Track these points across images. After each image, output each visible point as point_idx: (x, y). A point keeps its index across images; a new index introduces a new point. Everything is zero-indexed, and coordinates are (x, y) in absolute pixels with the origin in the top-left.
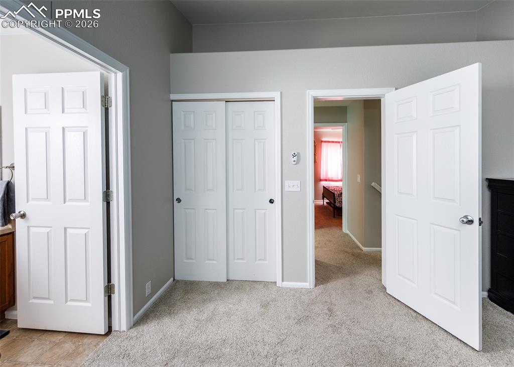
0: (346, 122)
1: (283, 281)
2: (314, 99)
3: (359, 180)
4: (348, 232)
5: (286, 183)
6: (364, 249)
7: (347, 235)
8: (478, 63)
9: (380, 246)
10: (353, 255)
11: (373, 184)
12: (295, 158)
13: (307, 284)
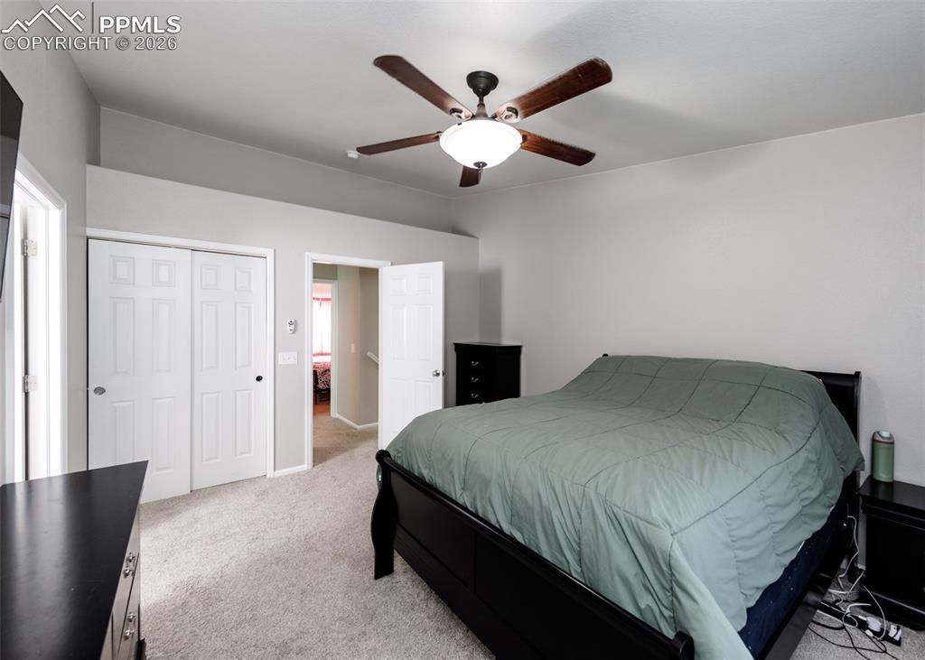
0: (336, 279)
1: (275, 470)
2: (314, 264)
3: (353, 350)
4: (338, 416)
5: (281, 355)
6: (358, 427)
7: (337, 419)
8: (441, 263)
9: (377, 421)
10: (348, 435)
11: (369, 354)
12: (292, 327)
13: (306, 466)
